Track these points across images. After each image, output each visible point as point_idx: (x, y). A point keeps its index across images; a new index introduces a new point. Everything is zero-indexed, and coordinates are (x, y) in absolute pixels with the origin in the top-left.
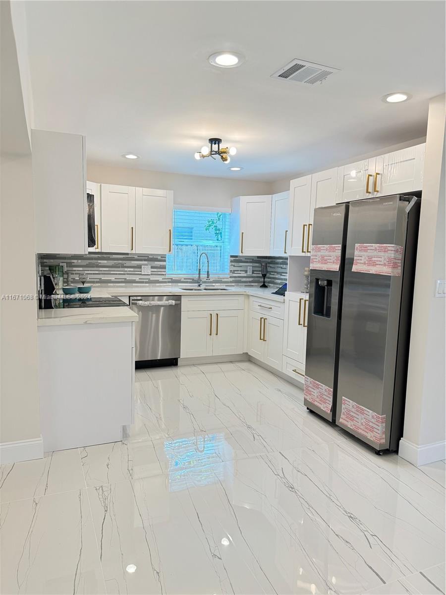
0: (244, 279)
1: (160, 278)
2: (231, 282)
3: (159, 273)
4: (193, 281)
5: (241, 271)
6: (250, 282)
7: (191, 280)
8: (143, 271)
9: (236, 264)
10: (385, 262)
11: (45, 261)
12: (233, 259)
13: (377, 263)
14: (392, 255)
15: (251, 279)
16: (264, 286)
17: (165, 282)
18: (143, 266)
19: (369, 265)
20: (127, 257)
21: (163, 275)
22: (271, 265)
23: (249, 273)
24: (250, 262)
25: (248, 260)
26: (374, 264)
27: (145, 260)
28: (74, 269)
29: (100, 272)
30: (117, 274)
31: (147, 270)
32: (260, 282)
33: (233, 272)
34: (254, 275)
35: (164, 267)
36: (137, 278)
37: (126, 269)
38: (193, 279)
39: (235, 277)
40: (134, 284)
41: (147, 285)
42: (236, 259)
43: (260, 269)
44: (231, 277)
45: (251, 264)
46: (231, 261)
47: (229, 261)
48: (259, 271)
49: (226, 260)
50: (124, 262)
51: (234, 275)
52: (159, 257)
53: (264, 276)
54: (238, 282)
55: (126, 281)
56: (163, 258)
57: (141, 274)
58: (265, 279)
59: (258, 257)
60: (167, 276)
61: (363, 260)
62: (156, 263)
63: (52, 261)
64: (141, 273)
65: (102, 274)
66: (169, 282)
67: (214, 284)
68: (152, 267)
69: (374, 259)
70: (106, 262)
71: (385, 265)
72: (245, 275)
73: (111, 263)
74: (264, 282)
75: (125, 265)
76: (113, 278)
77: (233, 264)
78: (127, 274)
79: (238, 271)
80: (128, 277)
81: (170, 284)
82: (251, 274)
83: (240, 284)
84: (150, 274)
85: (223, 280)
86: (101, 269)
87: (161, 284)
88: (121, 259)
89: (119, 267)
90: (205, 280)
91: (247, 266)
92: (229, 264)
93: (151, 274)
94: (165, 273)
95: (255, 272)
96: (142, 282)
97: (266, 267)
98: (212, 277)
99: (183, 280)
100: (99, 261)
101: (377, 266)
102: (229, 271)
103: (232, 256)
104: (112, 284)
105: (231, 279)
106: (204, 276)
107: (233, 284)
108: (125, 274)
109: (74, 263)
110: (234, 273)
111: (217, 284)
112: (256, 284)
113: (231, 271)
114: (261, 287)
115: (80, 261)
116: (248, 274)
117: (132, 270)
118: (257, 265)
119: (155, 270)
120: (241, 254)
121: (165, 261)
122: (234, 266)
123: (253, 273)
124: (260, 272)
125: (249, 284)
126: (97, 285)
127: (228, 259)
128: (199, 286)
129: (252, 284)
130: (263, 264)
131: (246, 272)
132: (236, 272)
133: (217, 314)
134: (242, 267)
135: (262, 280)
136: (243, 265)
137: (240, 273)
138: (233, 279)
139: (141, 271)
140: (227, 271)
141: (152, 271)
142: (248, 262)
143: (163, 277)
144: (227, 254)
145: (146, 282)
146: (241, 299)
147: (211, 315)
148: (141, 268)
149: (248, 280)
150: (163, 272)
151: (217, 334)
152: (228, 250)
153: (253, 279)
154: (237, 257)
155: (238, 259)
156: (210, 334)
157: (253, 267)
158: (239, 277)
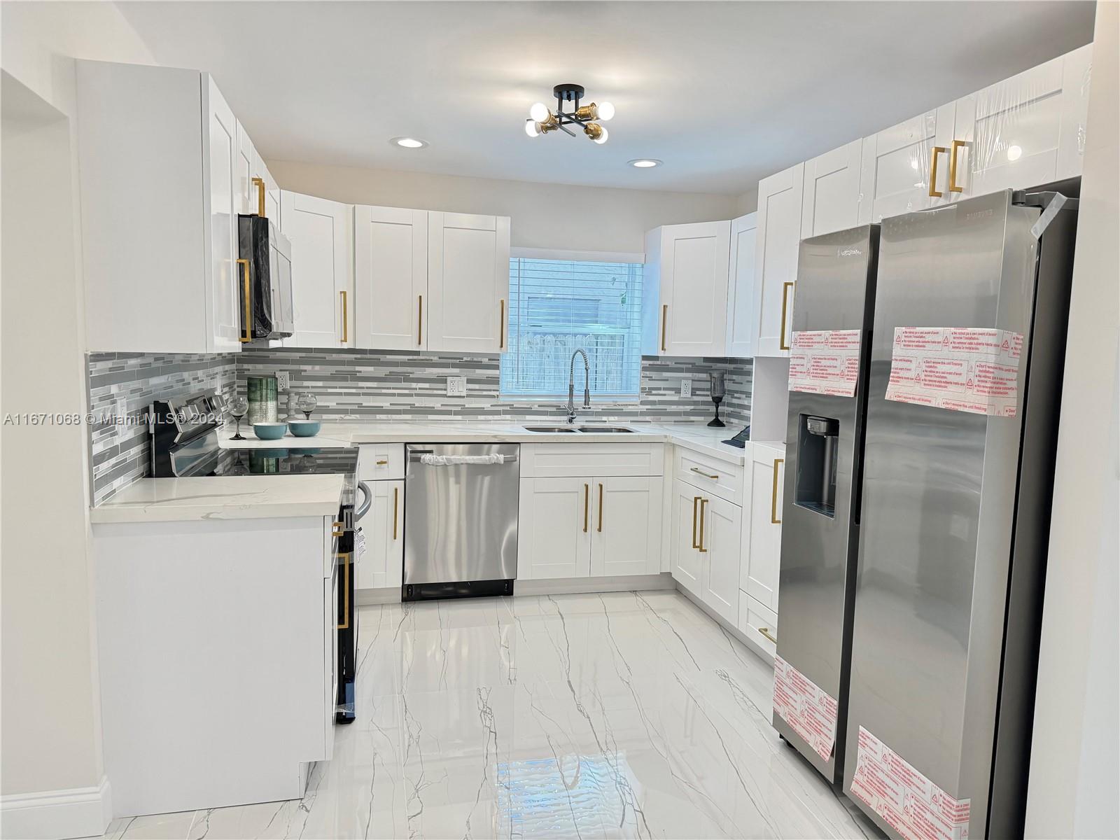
0: (674, 408)
1: (486, 404)
2: (642, 414)
3: (485, 393)
4: (560, 411)
5: (665, 389)
6: (686, 414)
7: (554, 409)
8: (448, 390)
9: (654, 375)
10: (971, 375)
11: (246, 366)
12: (647, 363)
13: (951, 378)
14: (989, 356)
15: (688, 408)
16: (717, 423)
17: (498, 413)
18: (449, 379)
19: (929, 384)
20: (415, 359)
21: (494, 397)
22: (734, 377)
23: (686, 394)
24: (688, 370)
25: (684, 366)
26: (943, 383)
27: (454, 366)
28: (306, 383)
30: (394, 395)
31: (458, 385)
32: (708, 414)
33: (649, 391)
34: (696, 398)
35: (495, 381)
36: (437, 403)
37: (414, 385)
38: (558, 407)
39: (653, 403)
40: (431, 417)
41: (459, 417)
42: (654, 364)
43: (708, 385)
44: (642, 403)
45: (690, 375)
46: (644, 369)
47: (640, 368)
48: (707, 390)
49: (635, 366)
50: (409, 369)
51: (651, 398)
52: (485, 360)
53: (717, 401)
54: (657, 413)
55: (414, 410)
56: (493, 362)
57: (445, 396)
58: (720, 408)
59: (706, 359)
60: (502, 401)
61: (915, 369)
62: (478, 371)
63: (260, 366)
64: (445, 392)
65: (364, 394)
66: (505, 412)
67: (604, 418)
68: (469, 381)
69: (941, 368)
70: (371, 369)
71: (969, 384)
72: (676, 398)
73: (382, 371)
74: (717, 415)
75: (411, 376)
76: (385, 403)
77: (648, 373)
78: (417, 395)
79: (659, 389)
80: (419, 402)
81: (508, 417)
82: (689, 395)
83: (663, 418)
84: (464, 394)
85: (626, 409)
86: (361, 384)
87: (490, 417)
88: (403, 364)
89: (399, 381)
90: (581, 409)
91: (680, 379)
92: (639, 374)
93: (468, 396)
94: (497, 393)
95: (698, 392)
96: (449, 413)
97: (722, 381)
98: (596, 403)
99: (536, 408)
100: (358, 368)
101: (951, 388)
102: (639, 390)
103: (645, 358)
104: (383, 417)
105: (644, 408)
106: (579, 401)
107: (648, 418)
108: (411, 395)
109: (305, 371)
110: (649, 393)
111: (612, 418)
112: (702, 418)
113: (643, 389)
114: (709, 425)
115: (317, 368)
116: (682, 395)
117: (427, 385)
118: (704, 376)
119: (477, 386)
120: (661, 354)
121: (497, 367)
122: (651, 379)
124: (709, 393)
125: (682, 419)
126: (353, 417)
127: (637, 364)
128: (571, 421)
129: (692, 418)
130: (715, 375)
131: (678, 391)
132: (654, 392)
133: (601, 486)
134: (667, 380)
135: (713, 409)
136: (671, 377)
137: (665, 395)
138: (649, 407)
139: (445, 390)
140: (636, 389)
141: (469, 390)
142: (681, 370)
143: (494, 401)
144: (635, 352)
145: (456, 413)
146: (657, 452)
147: (587, 486)
148: (445, 382)
149: (681, 408)
150: (494, 390)
151: (600, 530)
152: (637, 344)
153: (692, 407)
154: (656, 358)
155: (659, 363)
156: (585, 530)
157: (693, 380)
158: (661, 403)
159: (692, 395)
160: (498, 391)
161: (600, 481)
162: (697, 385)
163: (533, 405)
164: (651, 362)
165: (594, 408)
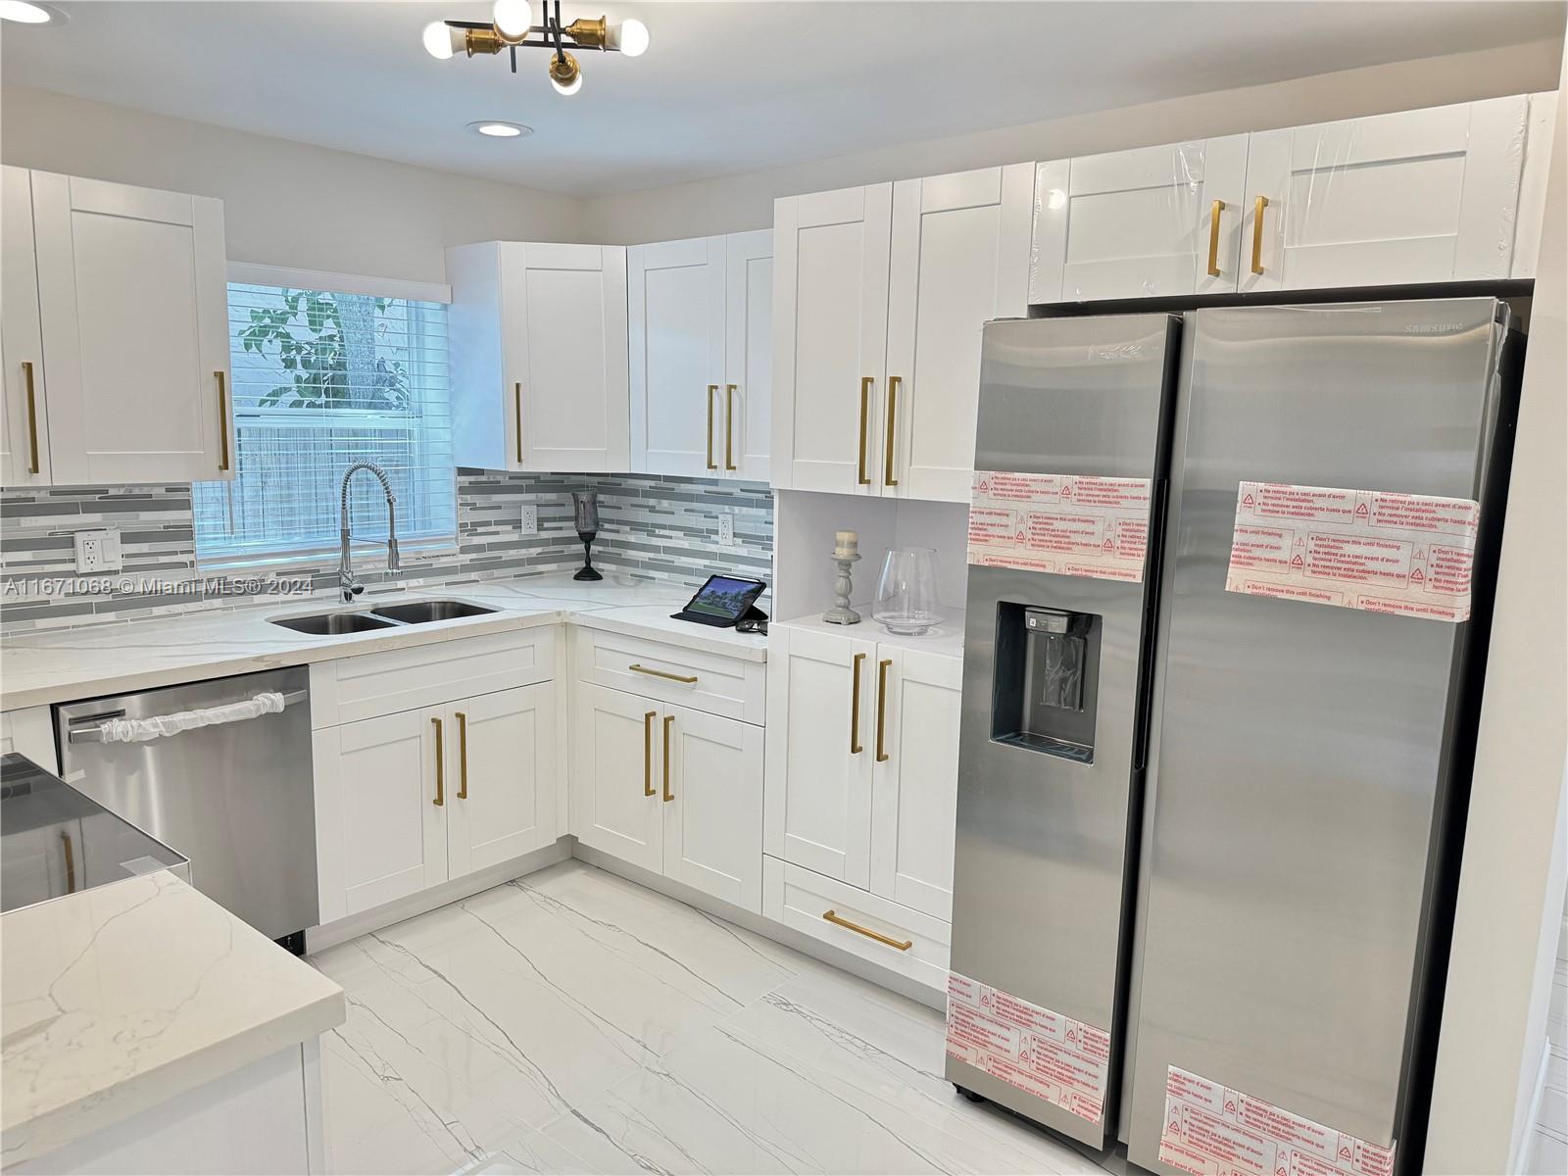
0: (512, 554)
2: (465, 568)
3: (163, 559)
4: (321, 580)
5: (497, 523)
6: (532, 561)
8: (82, 559)
9: (479, 500)
12: (466, 480)
15: (534, 551)
16: (588, 574)
18: (80, 538)
21: (183, 565)
22: (610, 498)
23: (529, 529)
24: (530, 489)
25: (523, 483)
27: (91, 509)
31: (101, 550)
32: (575, 557)
33: (472, 529)
34: (544, 535)
35: (185, 533)
38: (315, 572)
39: (480, 548)
41: (111, 616)
42: (477, 483)
43: (569, 513)
44: (464, 550)
45: (532, 497)
46: (462, 490)
47: (453, 490)
48: (566, 519)
51: (477, 540)
52: (159, 494)
53: (588, 538)
56: (177, 497)
57: (73, 574)
58: (592, 547)
60: (203, 571)
62: (146, 516)
64: (72, 566)
68: (127, 538)
72: (515, 537)
74: (588, 560)
77: (469, 498)
79: (488, 524)
81: (217, 602)
82: (535, 531)
83: (496, 573)
84: (118, 565)
85: (437, 564)
91: (518, 505)
92: (453, 500)
93: (126, 569)
94: (191, 557)
95: (546, 525)
96: (86, 608)
97: (594, 505)
102: (454, 528)
103: (463, 471)
105: (466, 558)
107: (473, 576)
110: (473, 533)
111: (414, 582)
112: (560, 566)
113: (462, 526)
114: (577, 577)
116: (525, 531)
118: (552, 497)
119: (144, 547)
121: (186, 506)
122: (474, 507)
123: (540, 528)
124: (572, 524)
125: (525, 571)
127: (448, 481)
128: (348, 596)
129: (541, 568)
130: (582, 496)
131: (517, 524)
132: (480, 530)
134: (499, 508)
135: (581, 547)
136: (505, 502)
137: (497, 533)
138: (474, 556)
139: (74, 561)
140: (451, 527)
141: (128, 556)
142: (518, 490)
143: (184, 575)
145: (103, 608)
147: (437, 722)
148: (71, 544)
149: (524, 553)
150: (182, 552)
153: (539, 550)
154: (478, 473)
155: (484, 478)
157: (538, 505)
158: (493, 546)
159: (539, 530)
160: (192, 552)
162: (545, 512)
163: (266, 574)
164: (472, 479)
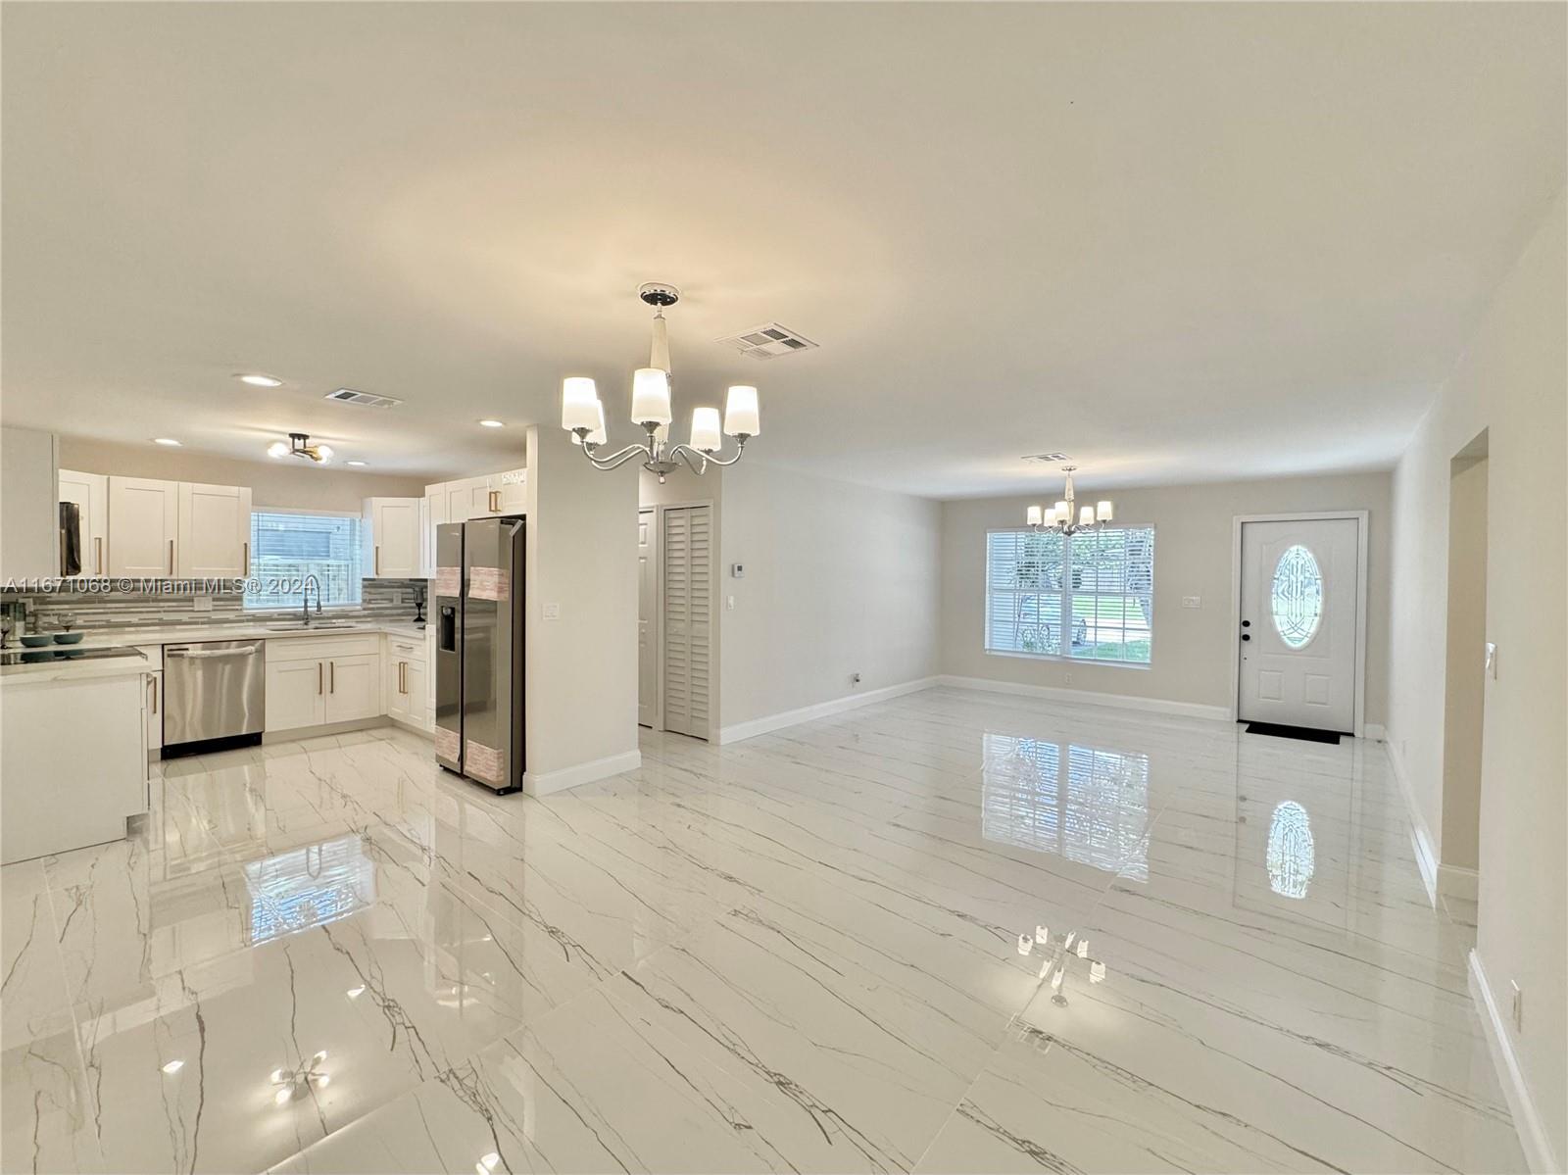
0: (389, 612)
1: (231, 616)
2: (365, 616)
3: (229, 607)
4: (296, 618)
5: (382, 599)
6: (398, 615)
7: (290, 616)
8: (196, 605)
9: (373, 590)
10: (492, 586)
12: (366, 583)
15: (400, 611)
16: (419, 619)
17: (242, 621)
18: (195, 599)
19: (481, 590)
21: (237, 609)
23: (397, 602)
24: (399, 587)
25: (393, 584)
26: (485, 589)
29: (107, 610)
30: (143, 612)
31: (204, 604)
32: (415, 615)
33: (369, 601)
34: (403, 605)
35: (239, 598)
36: (185, 617)
37: (162, 604)
38: (294, 614)
39: (372, 609)
40: (178, 627)
41: (205, 625)
42: (371, 583)
43: (410, 596)
44: (364, 609)
45: (399, 590)
46: (364, 587)
47: (361, 586)
48: (412, 599)
49: (357, 585)
51: (371, 606)
53: (419, 606)
54: (377, 616)
55: (162, 623)
57: (192, 611)
59: (411, 580)
60: (245, 612)
61: (477, 584)
64: (191, 608)
66: (248, 621)
67: (334, 621)
68: (214, 600)
72: (391, 605)
74: (420, 614)
75: (159, 598)
76: (134, 619)
77: (368, 590)
78: (164, 611)
79: (377, 599)
80: (166, 617)
81: (251, 624)
83: (378, 618)
84: (210, 609)
85: (351, 614)
87: (235, 624)
89: (148, 601)
90: (314, 615)
91: (393, 593)
92: (361, 590)
93: (214, 610)
94: (240, 607)
95: (405, 601)
96: (194, 623)
98: (327, 611)
99: (276, 616)
102: (361, 601)
103: (364, 580)
105: (365, 612)
106: (312, 609)
107: (369, 619)
108: (159, 612)
109: (50, 597)
110: (369, 603)
111: (340, 621)
112: (409, 617)
113: (364, 601)
114: (414, 620)
116: (395, 602)
117: (175, 604)
118: (410, 590)
119: (222, 603)
120: (376, 577)
122: (370, 593)
123: (403, 602)
124: (413, 601)
125: (395, 618)
127: (359, 584)
128: (306, 624)
129: (401, 617)
130: (417, 589)
131: (391, 600)
132: (373, 602)
133: (332, 664)
134: (383, 594)
135: (417, 611)
136: (385, 592)
137: (381, 603)
138: (369, 611)
139: (192, 606)
140: (359, 600)
141: (215, 605)
142: (393, 587)
143: (237, 613)
144: (358, 576)
145: (203, 623)
146: (374, 639)
147: (321, 664)
148: (193, 601)
149: (394, 611)
150: (237, 605)
151: (332, 692)
152: (358, 571)
153: (402, 611)
154: (374, 580)
155: (375, 582)
156: (321, 693)
157: (400, 594)
158: (378, 608)
159: (400, 603)
160: (241, 605)
161: (331, 660)
162: (405, 596)
163: (273, 614)
164: (369, 582)
165: (325, 614)
